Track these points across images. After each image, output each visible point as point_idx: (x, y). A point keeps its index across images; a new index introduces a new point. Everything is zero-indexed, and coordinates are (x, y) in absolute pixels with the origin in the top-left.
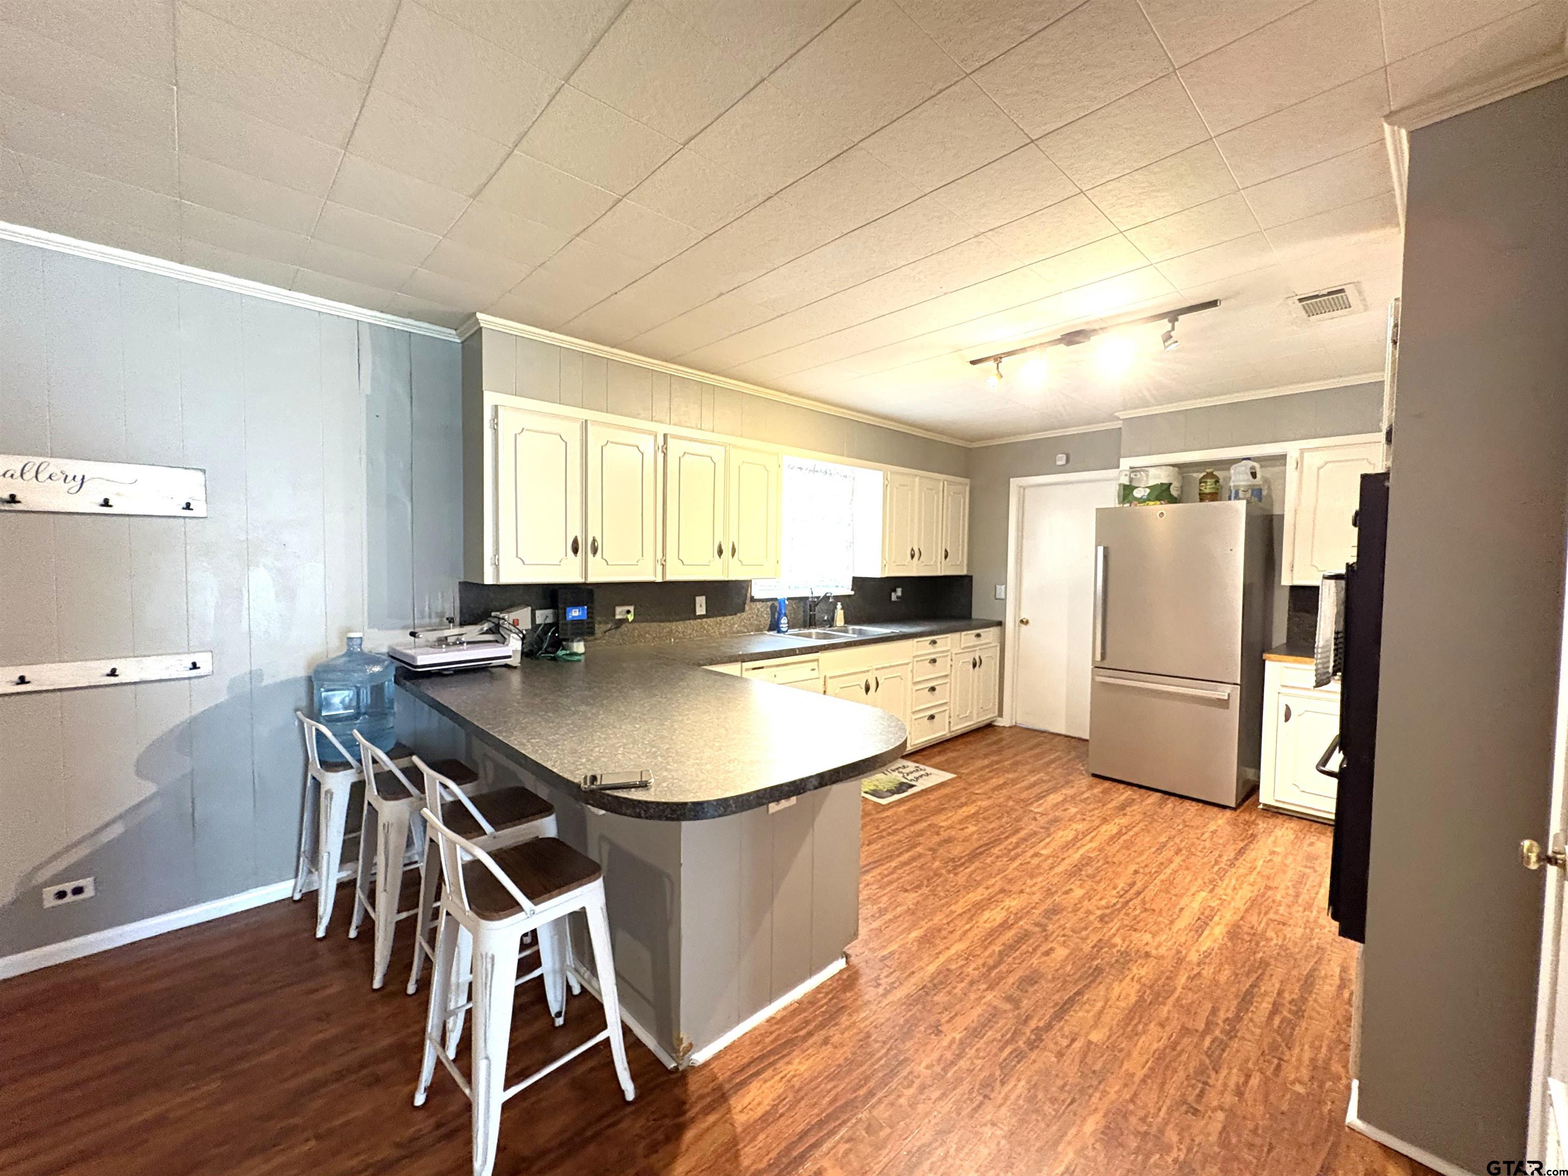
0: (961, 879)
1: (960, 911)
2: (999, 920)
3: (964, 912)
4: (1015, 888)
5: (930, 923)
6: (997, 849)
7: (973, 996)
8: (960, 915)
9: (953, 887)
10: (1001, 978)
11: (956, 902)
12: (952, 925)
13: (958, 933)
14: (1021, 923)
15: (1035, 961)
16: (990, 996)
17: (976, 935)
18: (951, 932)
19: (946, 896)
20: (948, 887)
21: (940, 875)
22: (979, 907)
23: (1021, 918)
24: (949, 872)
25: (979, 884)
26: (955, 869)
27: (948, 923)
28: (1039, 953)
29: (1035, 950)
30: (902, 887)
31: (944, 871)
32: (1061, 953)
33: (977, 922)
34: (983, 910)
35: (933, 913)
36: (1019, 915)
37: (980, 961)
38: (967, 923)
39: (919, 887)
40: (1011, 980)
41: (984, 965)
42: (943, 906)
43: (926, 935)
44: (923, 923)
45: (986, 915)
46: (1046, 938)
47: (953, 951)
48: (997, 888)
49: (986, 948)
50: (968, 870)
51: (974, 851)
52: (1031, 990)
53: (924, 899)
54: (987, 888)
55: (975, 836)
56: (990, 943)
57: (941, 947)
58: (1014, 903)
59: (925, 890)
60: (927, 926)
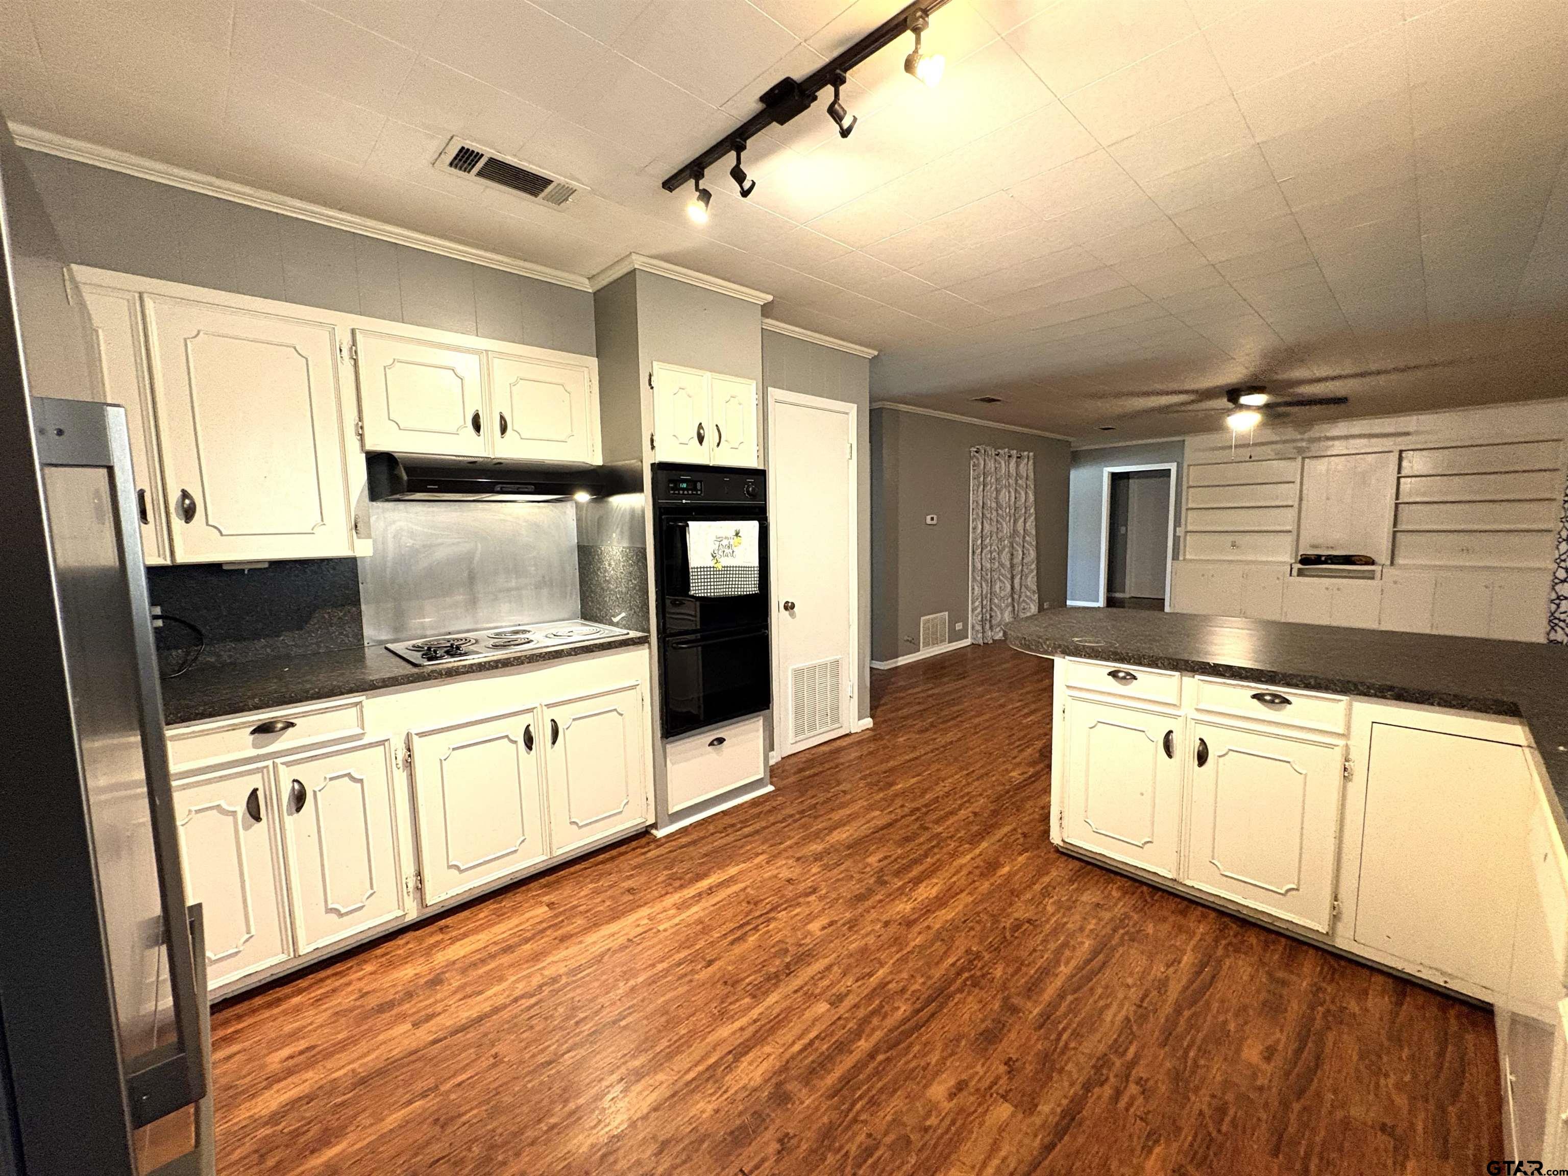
0: (962, 944)
1: (963, 895)
2: (922, 886)
3: (957, 894)
4: (893, 929)
5: (992, 881)
6: (899, 1015)
7: (952, 829)
8: (962, 891)
9: (972, 928)
10: (929, 840)
11: (966, 906)
12: (970, 881)
13: (964, 872)
14: (901, 883)
15: (899, 851)
16: (940, 829)
17: (947, 871)
18: (970, 873)
19: (978, 914)
20: (978, 928)
21: (991, 948)
22: (941, 901)
23: (899, 889)
24: (978, 956)
25: (938, 936)
26: (971, 962)
27: (974, 881)
28: (892, 858)
29: (896, 860)
30: (1035, 927)
31: (987, 957)
32: (872, 860)
33: (945, 883)
34: (936, 897)
35: (990, 893)
36: (899, 892)
37: (945, 850)
38: (955, 882)
39: (1017, 927)
40: (922, 840)
41: (942, 848)
42: (981, 901)
43: (995, 869)
44: (999, 881)
45: (934, 892)
46: (882, 870)
47: (969, 857)
48: (916, 929)
49: (938, 860)
50: (951, 960)
51: (941, 1007)
52: (909, 834)
53: (1004, 910)
54: (929, 927)
55: (934, 1058)
56: (934, 864)
57: (978, 860)
58: (903, 907)
59: (1008, 923)
60: (995, 878)
